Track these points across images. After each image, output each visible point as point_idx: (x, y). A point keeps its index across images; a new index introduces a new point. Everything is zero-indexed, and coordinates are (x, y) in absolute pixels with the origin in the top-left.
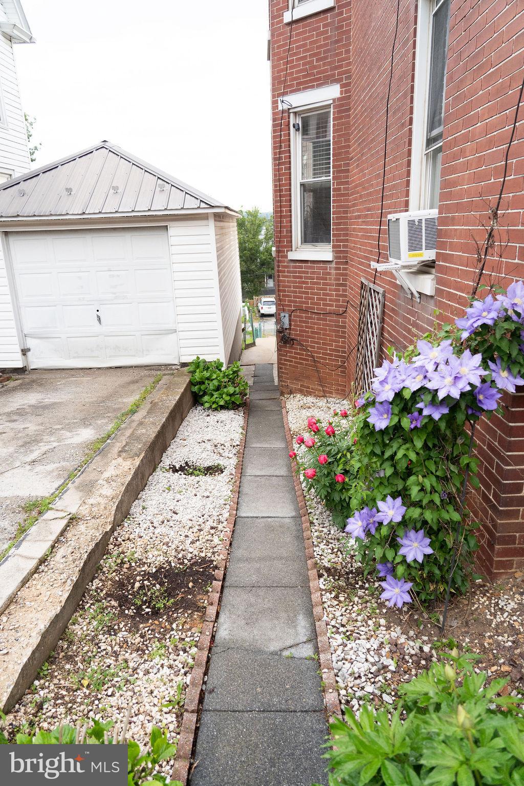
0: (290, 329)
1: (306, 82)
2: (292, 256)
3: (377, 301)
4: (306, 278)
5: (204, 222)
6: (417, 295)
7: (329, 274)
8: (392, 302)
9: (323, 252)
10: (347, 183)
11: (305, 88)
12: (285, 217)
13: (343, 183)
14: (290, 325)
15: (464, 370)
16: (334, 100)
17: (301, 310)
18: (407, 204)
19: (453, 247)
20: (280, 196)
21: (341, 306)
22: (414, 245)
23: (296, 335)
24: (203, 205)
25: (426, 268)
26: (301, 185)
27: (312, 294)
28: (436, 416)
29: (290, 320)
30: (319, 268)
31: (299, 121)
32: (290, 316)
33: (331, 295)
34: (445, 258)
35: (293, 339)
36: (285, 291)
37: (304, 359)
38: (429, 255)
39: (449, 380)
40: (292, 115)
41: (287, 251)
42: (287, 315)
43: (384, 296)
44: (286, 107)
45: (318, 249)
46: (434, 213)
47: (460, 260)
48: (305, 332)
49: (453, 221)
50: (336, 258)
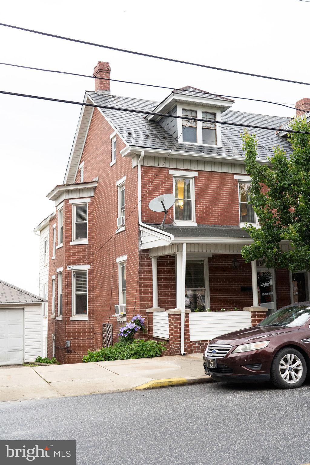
0: (70, 347)
1: (78, 263)
2: (72, 319)
3: (110, 327)
4: (77, 327)
5: (39, 307)
6: (123, 322)
7: (87, 324)
8: (115, 326)
9: (85, 317)
10: (93, 294)
11: (77, 265)
12: (69, 305)
13: (91, 294)
14: (70, 345)
15: (133, 326)
16: (88, 269)
17: (75, 339)
18: (118, 303)
19: (129, 311)
20: (67, 298)
21: (92, 336)
22: (122, 311)
23: (73, 349)
24: (40, 301)
25: (124, 316)
26: (75, 294)
27: (80, 332)
28: (130, 333)
29: (70, 343)
30: (82, 323)
31: (75, 274)
32: (70, 342)
33: (88, 332)
34: (128, 313)
35: (71, 351)
36: (68, 332)
37: (76, 358)
38: (125, 313)
39: (131, 327)
40: (72, 272)
41: (70, 317)
42: (69, 341)
43: (113, 326)
44: (70, 269)
45: (82, 316)
46: (125, 305)
47: (131, 313)
48: (77, 347)
49: (129, 306)
50: (89, 319)
